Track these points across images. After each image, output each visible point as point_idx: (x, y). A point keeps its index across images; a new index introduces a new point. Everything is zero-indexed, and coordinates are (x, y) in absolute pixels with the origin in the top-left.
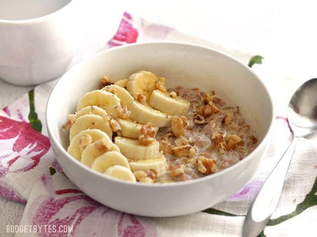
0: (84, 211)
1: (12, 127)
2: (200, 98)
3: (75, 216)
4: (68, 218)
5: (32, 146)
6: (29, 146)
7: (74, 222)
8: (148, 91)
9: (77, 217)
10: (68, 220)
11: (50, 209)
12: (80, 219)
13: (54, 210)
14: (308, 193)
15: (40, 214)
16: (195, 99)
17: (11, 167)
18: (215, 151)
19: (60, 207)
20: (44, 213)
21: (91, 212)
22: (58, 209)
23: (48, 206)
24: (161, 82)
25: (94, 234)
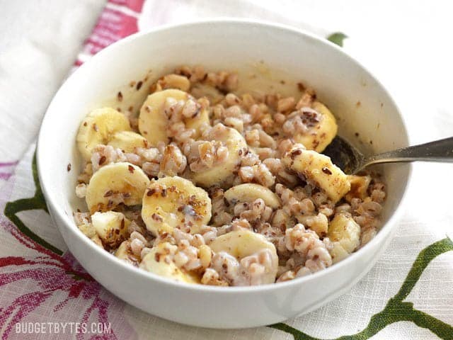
0: (27, 302)
3: (11, 308)
7: (10, 319)
9: (15, 312)
12: (20, 316)
14: (393, 297)
21: (37, 305)
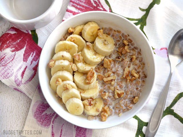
1: (22, 38)
2: (121, 38)
4: (51, 114)
5: (33, 55)
6: (31, 55)
7: (54, 117)
8: (93, 36)
9: (55, 115)
10: (51, 115)
11: (42, 108)
13: (44, 109)
15: (38, 110)
16: (118, 39)
17: (23, 79)
18: (125, 81)
19: (47, 108)
20: (40, 110)
22: (46, 108)
23: (41, 107)
24: (100, 33)
25: (63, 124)
